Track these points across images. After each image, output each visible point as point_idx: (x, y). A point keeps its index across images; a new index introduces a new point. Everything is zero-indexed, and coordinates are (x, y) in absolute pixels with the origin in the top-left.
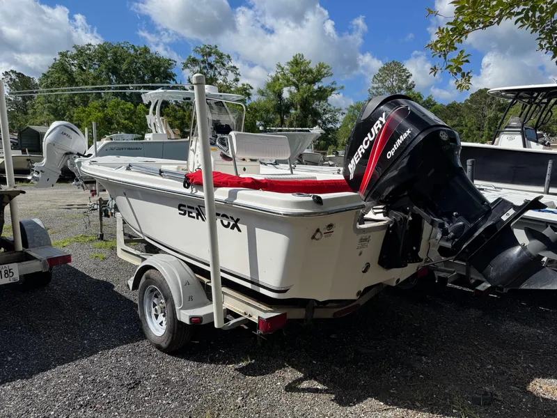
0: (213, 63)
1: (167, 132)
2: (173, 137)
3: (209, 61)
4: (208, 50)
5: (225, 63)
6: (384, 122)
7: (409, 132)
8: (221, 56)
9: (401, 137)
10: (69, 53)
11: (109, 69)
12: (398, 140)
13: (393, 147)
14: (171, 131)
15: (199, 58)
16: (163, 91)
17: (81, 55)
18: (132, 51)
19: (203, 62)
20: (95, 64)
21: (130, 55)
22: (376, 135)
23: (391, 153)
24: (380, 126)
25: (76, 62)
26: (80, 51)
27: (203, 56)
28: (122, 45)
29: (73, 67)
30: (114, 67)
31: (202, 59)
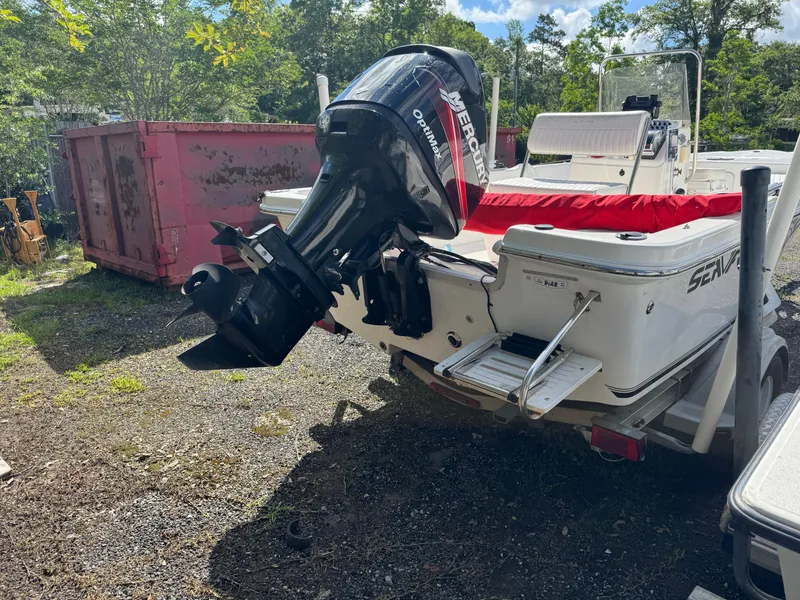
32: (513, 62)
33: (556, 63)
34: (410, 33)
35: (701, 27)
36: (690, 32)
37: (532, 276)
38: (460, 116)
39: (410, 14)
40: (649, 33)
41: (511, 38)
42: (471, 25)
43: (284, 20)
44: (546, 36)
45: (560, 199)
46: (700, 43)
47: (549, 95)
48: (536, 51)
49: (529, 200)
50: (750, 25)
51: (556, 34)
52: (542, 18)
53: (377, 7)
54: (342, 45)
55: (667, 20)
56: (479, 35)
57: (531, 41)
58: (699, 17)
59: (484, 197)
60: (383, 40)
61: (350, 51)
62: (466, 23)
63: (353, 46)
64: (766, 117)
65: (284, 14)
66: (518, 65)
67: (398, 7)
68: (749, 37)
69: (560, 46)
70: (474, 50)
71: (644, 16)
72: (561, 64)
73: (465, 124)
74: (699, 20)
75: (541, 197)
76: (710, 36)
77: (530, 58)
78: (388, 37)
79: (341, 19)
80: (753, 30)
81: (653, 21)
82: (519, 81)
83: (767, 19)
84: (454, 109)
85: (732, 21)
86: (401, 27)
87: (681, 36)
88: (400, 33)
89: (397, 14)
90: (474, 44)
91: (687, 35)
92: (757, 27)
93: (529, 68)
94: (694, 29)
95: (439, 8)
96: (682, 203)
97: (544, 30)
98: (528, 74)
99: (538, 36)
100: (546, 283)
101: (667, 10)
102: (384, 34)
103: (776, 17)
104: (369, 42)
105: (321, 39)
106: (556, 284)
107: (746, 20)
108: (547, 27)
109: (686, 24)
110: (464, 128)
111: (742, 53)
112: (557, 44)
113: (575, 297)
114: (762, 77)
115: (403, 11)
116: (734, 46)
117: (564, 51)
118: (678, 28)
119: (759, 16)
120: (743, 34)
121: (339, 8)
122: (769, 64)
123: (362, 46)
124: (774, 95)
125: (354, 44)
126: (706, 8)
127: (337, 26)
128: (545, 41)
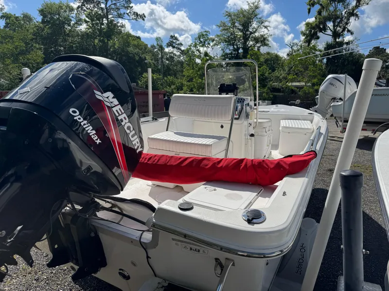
32: (160, 56)
33: (179, 58)
34: (108, 40)
35: (239, 44)
36: (235, 47)
37: (179, 243)
38: (114, 109)
39: (107, 31)
40: (219, 46)
41: (158, 45)
42: (139, 38)
43: (38, 30)
44: (174, 44)
45: (193, 161)
46: (240, 51)
47: (177, 71)
48: (170, 51)
49: (173, 160)
50: (258, 45)
51: (178, 44)
52: (172, 37)
53: (90, 26)
54: (71, 44)
55: (226, 41)
56: (143, 43)
57: (167, 47)
58: (238, 40)
59: (142, 156)
60: (94, 42)
61: (77, 46)
62: (136, 37)
63: (78, 45)
64: (267, 83)
65: (38, 26)
66: (162, 57)
67: (101, 27)
68: (258, 50)
69: (181, 50)
70: (141, 50)
71: (216, 39)
72: (182, 58)
73: (119, 115)
74: (239, 42)
75: (180, 158)
76: (243, 48)
77: (167, 55)
78: (96, 41)
79: (70, 31)
80: (259, 47)
81: (220, 41)
82: (164, 65)
83: (265, 43)
84: (109, 105)
85: (251, 43)
86: (103, 37)
87: (231, 48)
88: (103, 40)
89: (101, 30)
90: (141, 47)
91: (234, 48)
92: (261, 46)
93: (167, 59)
94: (237, 45)
95: (123, 29)
96: (272, 166)
97: (173, 42)
98: (167, 62)
99: (170, 44)
100: (191, 249)
101: (225, 37)
102: (94, 40)
103: (267, 42)
104: (86, 43)
105: (60, 40)
106: (199, 251)
107: (257, 42)
108: (174, 41)
109: (233, 43)
110: (119, 118)
111: (257, 56)
112: (179, 49)
113: (214, 262)
114: (265, 67)
115: (104, 29)
116: (254, 53)
117: (183, 52)
118: (230, 45)
119: (261, 41)
120: (256, 49)
121: (69, 25)
122: (267, 61)
123: (83, 45)
124: (269, 74)
125: (78, 43)
126: (241, 37)
127: (68, 34)
128: (174, 47)
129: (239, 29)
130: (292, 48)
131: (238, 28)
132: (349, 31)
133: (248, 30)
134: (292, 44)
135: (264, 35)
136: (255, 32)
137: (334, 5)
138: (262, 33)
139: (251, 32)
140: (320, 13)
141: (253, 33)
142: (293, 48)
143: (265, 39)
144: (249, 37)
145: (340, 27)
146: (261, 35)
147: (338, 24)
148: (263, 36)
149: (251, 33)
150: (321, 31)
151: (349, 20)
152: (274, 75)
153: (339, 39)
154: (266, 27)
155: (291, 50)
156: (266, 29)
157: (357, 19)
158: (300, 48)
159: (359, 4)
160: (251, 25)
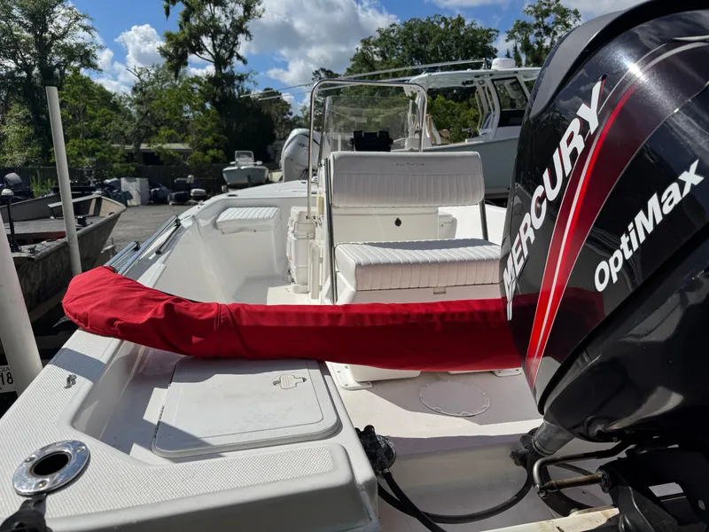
0: (551, 26)
1: (432, 134)
2: (439, 142)
3: (546, 24)
4: (545, 7)
5: (571, 22)
6: (594, 124)
7: (691, 178)
8: (564, 13)
9: (653, 202)
10: (372, 39)
11: (413, 53)
12: (640, 217)
13: (617, 245)
14: (436, 134)
15: (532, 20)
16: (426, 75)
17: (384, 40)
18: (442, 26)
19: (537, 26)
20: (399, 49)
21: (439, 30)
22: (565, 179)
23: (609, 269)
24: (579, 143)
25: (378, 49)
26: (383, 34)
27: (537, 17)
28: (432, 20)
29: (375, 56)
30: (418, 50)
31: (535, 22)
36: (20, 62)
50: (75, 64)
58: (25, 49)
68: (76, 74)
74: (26, 52)
76: (41, 68)
80: (78, 68)
83: (89, 61)
85: (58, 58)
91: (17, 63)
94: (23, 60)
103: (94, 61)
107: (71, 58)
119: (81, 57)
126: (29, 43)
129: (25, 26)
130: (139, 76)
131: (19, 22)
132: (239, 57)
133: (45, 29)
134: (138, 71)
135: (86, 45)
136: (62, 37)
137: (208, 8)
138: (80, 41)
139: (53, 35)
140: (186, 18)
141: (58, 38)
142: (142, 77)
143: (87, 53)
144: (51, 45)
145: (225, 48)
146: (76, 44)
147: (222, 43)
148: (83, 47)
149: (54, 37)
150: (193, 52)
151: (236, 38)
152: (112, 129)
153: (225, 68)
154: (86, 29)
155: (138, 81)
156: (86, 34)
157: (248, 39)
158: (154, 77)
159: (249, 14)
160: (52, 21)
